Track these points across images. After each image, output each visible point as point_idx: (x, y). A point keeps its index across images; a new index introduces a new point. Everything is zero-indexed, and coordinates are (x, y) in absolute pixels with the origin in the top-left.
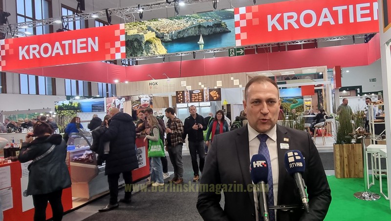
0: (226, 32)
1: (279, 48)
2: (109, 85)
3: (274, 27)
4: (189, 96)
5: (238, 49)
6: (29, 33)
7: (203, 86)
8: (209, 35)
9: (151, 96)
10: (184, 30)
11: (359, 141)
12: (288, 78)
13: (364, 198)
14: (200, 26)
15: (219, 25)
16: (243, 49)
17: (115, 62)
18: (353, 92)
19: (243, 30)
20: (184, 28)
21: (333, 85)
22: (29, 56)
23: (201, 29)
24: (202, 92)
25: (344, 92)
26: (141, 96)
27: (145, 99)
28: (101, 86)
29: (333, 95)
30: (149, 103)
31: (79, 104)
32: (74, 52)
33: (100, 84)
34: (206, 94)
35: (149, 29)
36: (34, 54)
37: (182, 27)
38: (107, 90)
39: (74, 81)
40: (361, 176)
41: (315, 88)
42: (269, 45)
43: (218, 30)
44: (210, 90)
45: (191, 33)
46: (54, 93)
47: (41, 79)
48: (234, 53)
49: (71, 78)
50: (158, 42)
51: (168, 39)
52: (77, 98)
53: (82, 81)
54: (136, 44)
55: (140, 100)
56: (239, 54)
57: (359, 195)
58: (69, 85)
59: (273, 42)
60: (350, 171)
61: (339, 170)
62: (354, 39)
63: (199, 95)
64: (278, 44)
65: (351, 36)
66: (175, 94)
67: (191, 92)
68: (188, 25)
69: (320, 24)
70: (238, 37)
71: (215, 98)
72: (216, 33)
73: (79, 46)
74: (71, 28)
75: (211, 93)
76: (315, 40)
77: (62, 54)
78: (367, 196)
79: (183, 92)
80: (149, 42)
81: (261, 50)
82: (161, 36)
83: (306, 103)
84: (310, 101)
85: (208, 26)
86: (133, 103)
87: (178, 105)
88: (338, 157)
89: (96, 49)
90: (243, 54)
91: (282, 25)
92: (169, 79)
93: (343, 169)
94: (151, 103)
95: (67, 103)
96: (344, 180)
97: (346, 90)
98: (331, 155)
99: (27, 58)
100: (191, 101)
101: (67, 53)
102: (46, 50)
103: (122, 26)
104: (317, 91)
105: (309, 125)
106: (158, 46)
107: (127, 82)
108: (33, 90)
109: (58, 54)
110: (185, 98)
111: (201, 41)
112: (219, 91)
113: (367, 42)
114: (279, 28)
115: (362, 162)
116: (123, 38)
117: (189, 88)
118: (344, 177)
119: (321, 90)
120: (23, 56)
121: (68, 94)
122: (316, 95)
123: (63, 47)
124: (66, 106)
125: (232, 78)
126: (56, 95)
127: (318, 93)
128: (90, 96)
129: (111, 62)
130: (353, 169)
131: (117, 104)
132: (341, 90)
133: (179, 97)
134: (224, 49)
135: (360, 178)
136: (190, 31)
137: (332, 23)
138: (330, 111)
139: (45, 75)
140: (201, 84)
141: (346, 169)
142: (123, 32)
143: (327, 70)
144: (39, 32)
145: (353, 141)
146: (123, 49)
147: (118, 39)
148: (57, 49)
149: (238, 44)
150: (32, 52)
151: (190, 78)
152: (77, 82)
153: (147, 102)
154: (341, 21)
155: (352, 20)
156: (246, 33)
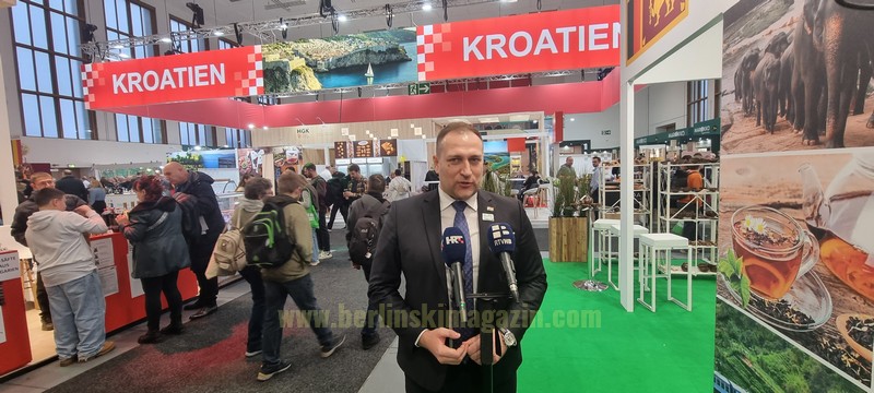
0: (405, 60)
1: (479, 85)
2: (241, 131)
3: (472, 54)
4: (353, 149)
5: (422, 85)
6: (126, 55)
7: (371, 136)
8: (381, 64)
9: (300, 148)
10: (345, 57)
11: (583, 215)
12: (489, 127)
13: (587, 288)
14: (368, 52)
15: (394, 50)
16: (428, 85)
17: (249, 100)
18: (579, 149)
19: (429, 58)
20: (346, 54)
21: (551, 138)
22: (127, 88)
23: (370, 56)
24: (371, 143)
25: (566, 147)
26: (286, 148)
27: (292, 152)
28: (230, 132)
29: (551, 152)
30: (297, 157)
31: (200, 157)
32: (191, 85)
33: (228, 129)
34: (377, 147)
35: (296, 53)
36: (134, 86)
37: (343, 52)
38: (239, 139)
39: (192, 126)
40: (584, 259)
41: (527, 142)
42: (464, 80)
43: (394, 57)
44: (382, 142)
45: (356, 60)
46: (165, 141)
47: (146, 121)
48: (415, 91)
49: (187, 120)
50: (309, 73)
51: (324, 68)
52: (198, 148)
53: (203, 126)
54: (277, 75)
55: (284, 153)
56: (422, 92)
57: (579, 284)
58: (186, 129)
59: (470, 75)
60: (569, 253)
61: (554, 252)
62: (583, 75)
63: (366, 148)
64: (477, 79)
65: (579, 69)
66: (333, 146)
67: (356, 144)
68: (351, 50)
69: (537, 52)
70: (421, 68)
71: (389, 153)
72: (390, 62)
73: (198, 75)
74: (185, 49)
75: (383, 145)
76: (530, 75)
77: (174, 86)
78: (589, 284)
79: (345, 143)
80: (296, 72)
81: (454, 86)
82: (314, 64)
83: (513, 162)
84: (518, 159)
85: (380, 52)
86: (275, 157)
87: (338, 161)
88: (555, 235)
89: (222, 80)
90: (428, 92)
91: (483, 52)
92: (324, 125)
93: (560, 251)
94: (300, 158)
95: (183, 154)
96: (561, 265)
97: (569, 146)
98: (546, 231)
99: (125, 91)
100: (356, 156)
102: (151, 81)
103: (258, 49)
104: (528, 146)
105: (517, 191)
106: (308, 79)
107: (265, 128)
108: (135, 137)
110: (348, 152)
111: (370, 72)
112: (394, 142)
113: (601, 79)
114: (480, 57)
115: (585, 242)
116: (259, 66)
117: (353, 138)
118: (561, 261)
119: (534, 145)
121: (185, 142)
122: (528, 150)
123: (175, 76)
124: (183, 159)
125: (412, 126)
126: (167, 144)
127: (531, 149)
128: (215, 146)
129: (242, 99)
130: (573, 251)
131: (253, 158)
132: (562, 145)
133: (339, 150)
134: (401, 84)
135: (582, 262)
136: (354, 58)
137: (555, 51)
138: (545, 174)
139: (151, 116)
140: (369, 132)
141: (564, 250)
142: (259, 57)
143: (543, 117)
144: (140, 54)
145: (576, 214)
146: (260, 82)
147: (252, 67)
148: (167, 80)
149: (422, 77)
150: (131, 83)
151: (354, 124)
152: (196, 127)
153: (294, 157)
154: (566, 49)
155: (582, 48)
156: (432, 63)
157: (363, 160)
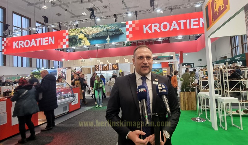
0: (121, 34)
1: (150, 43)
2: (60, 62)
3: (147, 31)
4: (101, 67)
5: (128, 42)
6: (19, 35)
7: (109, 62)
8: (112, 35)
9: (81, 67)
10: (99, 33)
13: (197, 121)
14: (108, 31)
15: (118, 30)
16: (130, 42)
17: (63, 50)
19: (130, 33)
20: (100, 32)
21: (179, 62)
22: (18, 47)
23: (108, 32)
24: (108, 65)
26: (76, 67)
27: (78, 69)
28: (55, 62)
29: (179, 67)
30: (80, 71)
32: (42, 45)
33: (55, 61)
34: (111, 67)
35: (81, 32)
36: (21, 46)
37: (98, 32)
38: (58, 65)
39: (41, 60)
40: (195, 109)
41: (169, 64)
42: (144, 41)
43: (117, 33)
44: (113, 65)
45: (103, 34)
46: (31, 66)
47: (24, 58)
48: (125, 45)
49: (40, 58)
50: (86, 39)
51: (91, 37)
52: (43, 68)
53: (45, 60)
54: (74, 40)
55: (75, 70)
56: (128, 45)
57: (194, 119)
58: (39, 61)
59: (146, 39)
61: (183, 106)
62: (189, 38)
63: (107, 67)
64: (149, 41)
65: (188, 36)
66: (94, 67)
67: (103, 66)
68: (101, 31)
69: (171, 29)
70: (128, 36)
71: (115, 69)
72: (116, 34)
73: (45, 41)
74: (40, 32)
76: (169, 39)
77: (35, 45)
78: (198, 119)
79: (98, 65)
80: (81, 39)
81: (140, 44)
82: (87, 36)
83: (164, 72)
84: (166, 70)
85: (112, 31)
86: (71, 71)
88: (182, 99)
89: (53, 43)
90: (130, 45)
91: (151, 30)
92: (91, 59)
94: (81, 71)
95: (37, 71)
97: (186, 65)
99: (17, 47)
100: (103, 70)
101: (38, 45)
102: (27, 43)
103: (67, 31)
106: (85, 41)
107: (68, 60)
108: (20, 65)
109: (33, 45)
110: (100, 69)
111: (108, 38)
112: (117, 65)
113: (197, 40)
114: (150, 32)
116: (67, 37)
117: (102, 63)
118: (185, 110)
119: (172, 65)
120: (15, 46)
121: (38, 67)
122: (169, 67)
123: (36, 42)
124: (37, 73)
125: (124, 58)
126: (31, 67)
127: (171, 67)
128: (49, 68)
129: (60, 50)
130: (190, 106)
131: (63, 72)
132: (183, 65)
133: (96, 68)
134: (120, 43)
136: (102, 34)
137: (178, 29)
139: (26, 57)
141: (187, 106)
142: (67, 34)
143: (175, 55)
144: (24, 34)
146: (67, 43)
147: (65, 37)
148: (33, 43)
149: (128, 40)
150: (20, 44)
151: (102, 58)
152: (43, 60)
153: (79, 71)
154: (182, 28)
155: (188, 27)
156: (132, 35)
157: (105, 72)
